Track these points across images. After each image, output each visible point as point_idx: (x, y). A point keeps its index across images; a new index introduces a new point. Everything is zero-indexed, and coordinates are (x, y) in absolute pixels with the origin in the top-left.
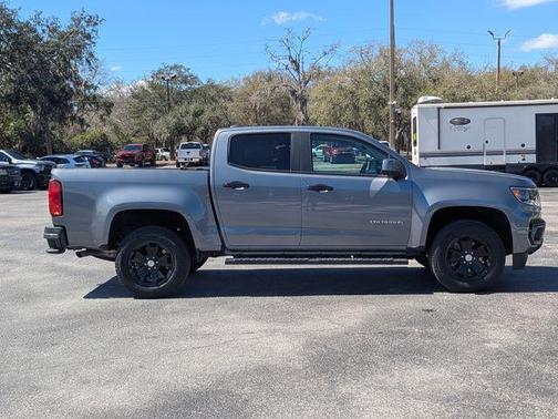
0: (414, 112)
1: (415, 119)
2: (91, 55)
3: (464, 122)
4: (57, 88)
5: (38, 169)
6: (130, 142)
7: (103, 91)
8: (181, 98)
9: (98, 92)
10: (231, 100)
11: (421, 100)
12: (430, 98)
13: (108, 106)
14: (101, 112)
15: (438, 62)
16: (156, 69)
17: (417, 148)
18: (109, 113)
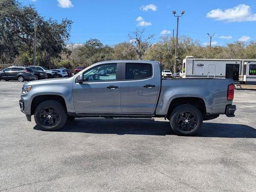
0: (184, 61)
1: (184, 63)
2: (68, 34)
3: (202, 65)
4: (56, 45)
5: (52, 74)
6: (78, 66)
7: (68, 47)
8: (97, 51)
9: (66, 47)
10: (114, 52)
11: (187, 57)
12: (190, 56)
13: (70, 52)
14: (67, 54)
15: (190, 44)
16: (88, 40)
17: (185, 73)
18: (70, 55)
